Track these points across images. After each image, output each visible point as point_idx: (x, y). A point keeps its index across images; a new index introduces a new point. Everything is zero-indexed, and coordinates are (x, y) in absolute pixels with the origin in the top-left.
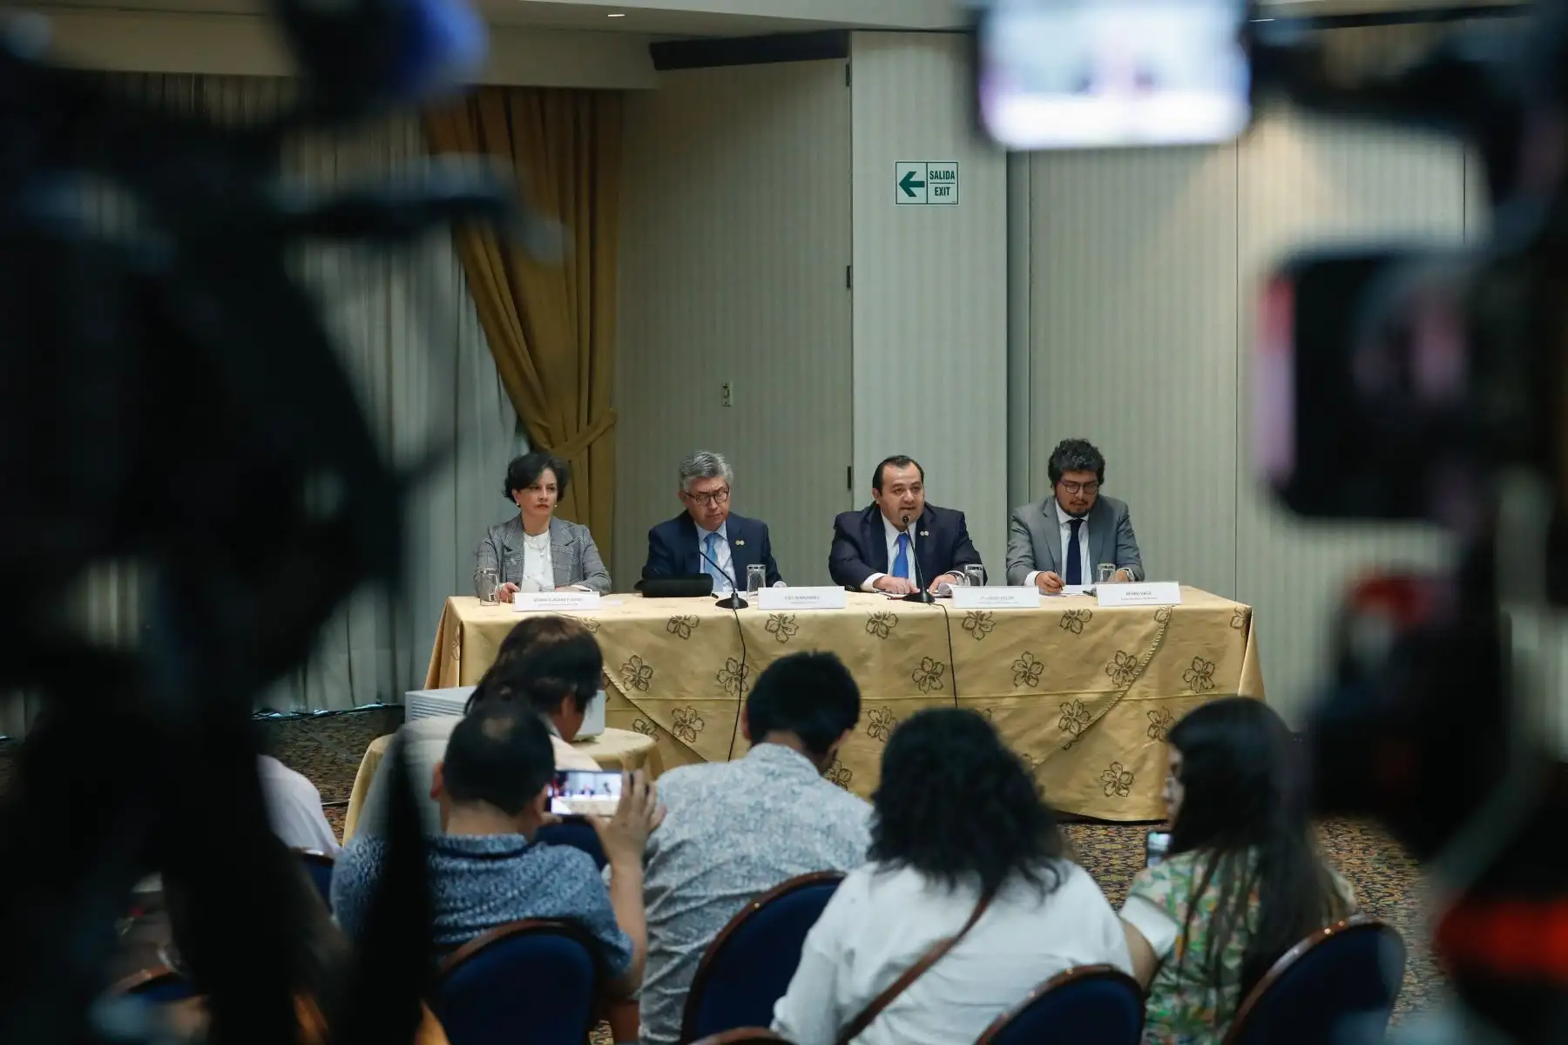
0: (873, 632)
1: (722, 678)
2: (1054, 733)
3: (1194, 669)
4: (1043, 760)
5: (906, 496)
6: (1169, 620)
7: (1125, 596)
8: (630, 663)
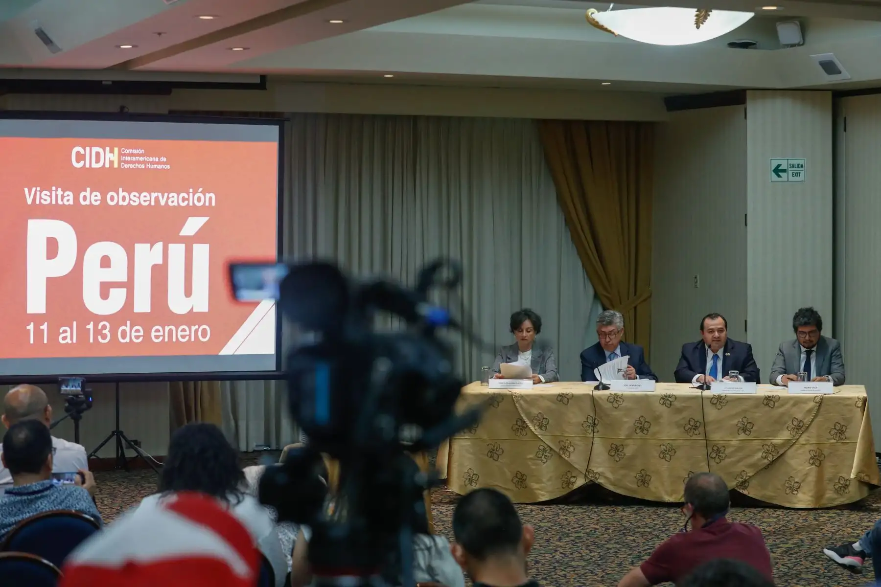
0: (663, 404)
1: (585, 425)
2: (759, 460)
3: (835, 429)
4: (753, 474)
5: (715, 335)
6: (822, 402)
7: (803, 389)
8: (538, 416)
